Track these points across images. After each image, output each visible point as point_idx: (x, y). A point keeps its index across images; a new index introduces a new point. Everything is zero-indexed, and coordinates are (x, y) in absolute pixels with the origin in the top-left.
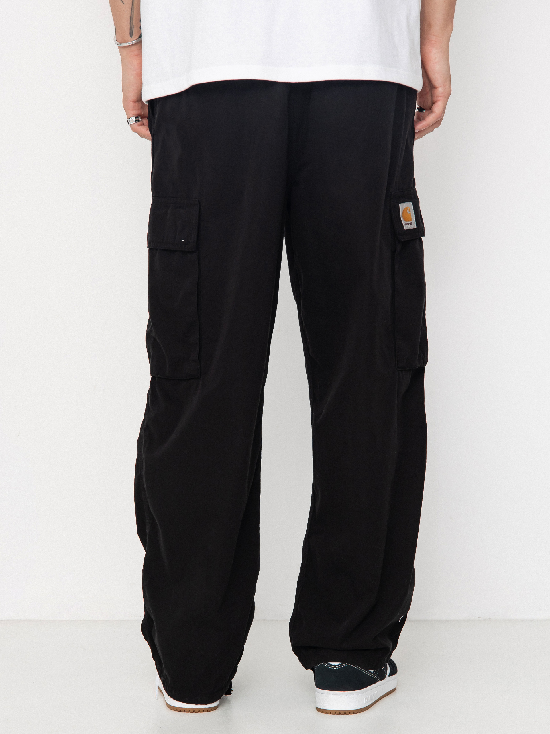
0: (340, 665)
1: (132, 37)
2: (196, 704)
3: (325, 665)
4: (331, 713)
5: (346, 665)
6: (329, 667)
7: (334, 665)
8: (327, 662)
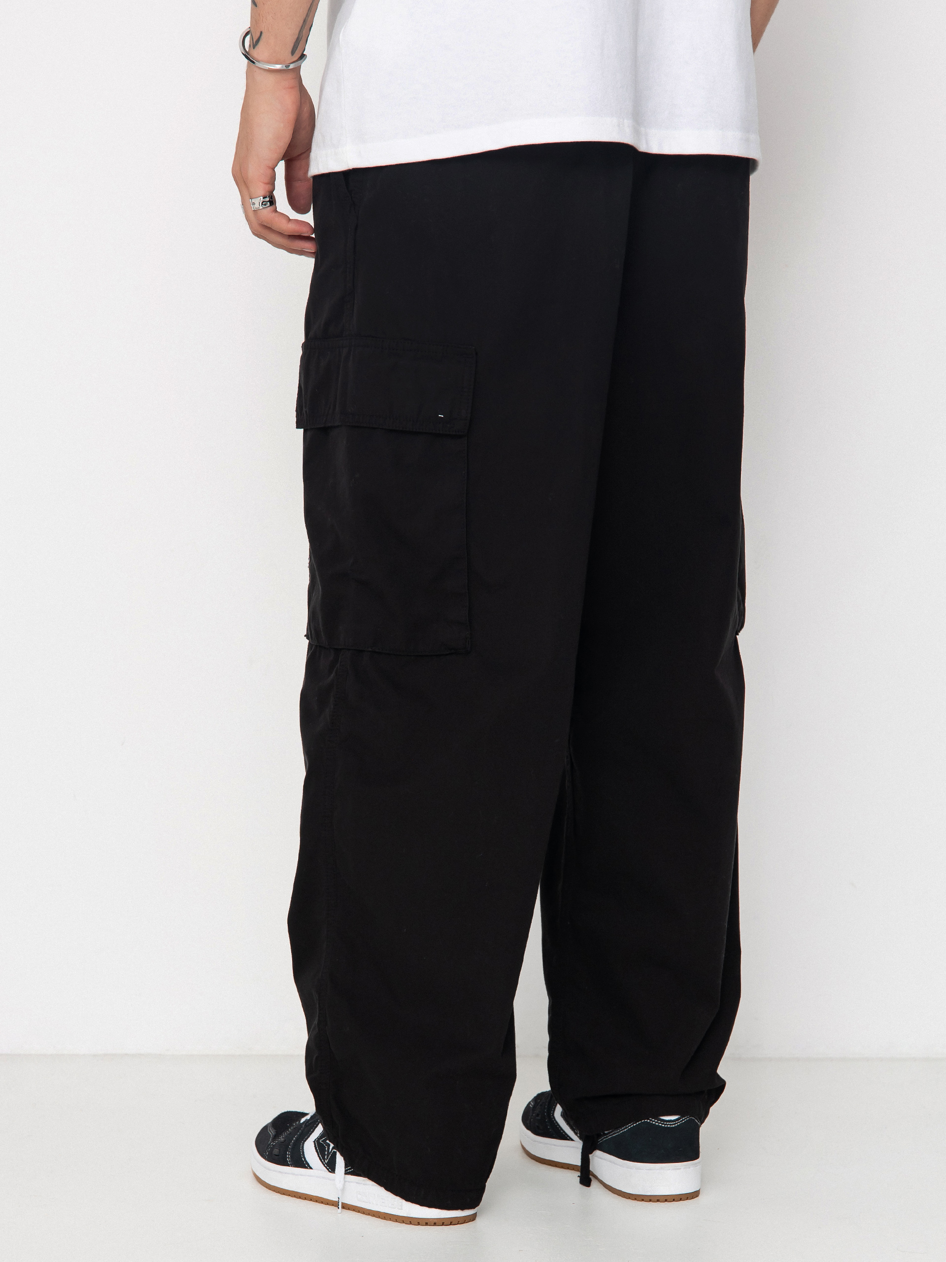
0: (677, 1120)
1: (294, 55)
2: (462, 1209)
3: (654, 1122)
4: (658, 1201)
5: (685, 1119)
6: (662, 1124)
7: (671, 1121)
8: (656, 1117)
